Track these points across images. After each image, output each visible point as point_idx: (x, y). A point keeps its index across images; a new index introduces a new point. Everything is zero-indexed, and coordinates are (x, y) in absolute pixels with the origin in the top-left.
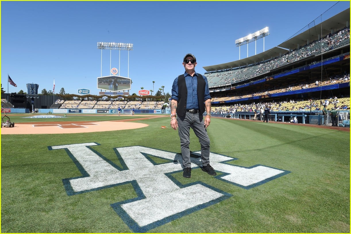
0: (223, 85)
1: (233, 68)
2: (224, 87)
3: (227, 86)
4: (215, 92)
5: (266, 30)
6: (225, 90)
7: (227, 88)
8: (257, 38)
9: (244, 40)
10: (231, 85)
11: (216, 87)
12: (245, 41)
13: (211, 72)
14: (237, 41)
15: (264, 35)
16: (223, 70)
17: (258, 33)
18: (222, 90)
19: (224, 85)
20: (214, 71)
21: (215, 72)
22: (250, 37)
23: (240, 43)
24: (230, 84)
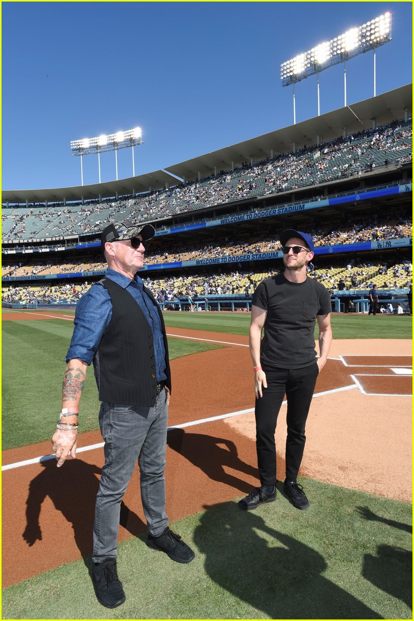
0: (57, 239)
1: (67, 202)
2: (62, 242)
3: (68, 241)
4: (38, 252)
5: (137, 133)
6: (63, 249)
7: (68, 246)
8: (118, 145)
9: (92, 145)
10: (77, 239)
11: (38, 240)
12: (93, 147)
13: (14, 204)
14: (74, 144)
15: (131, 142)
16: (44, 204)
17: (120, 136)
18: (56, 250)
19: (62, 238)
20: (20, 204)
21: (25, 207)
22: (103, 140)
23: (83, 149)
24: (77, 237)
